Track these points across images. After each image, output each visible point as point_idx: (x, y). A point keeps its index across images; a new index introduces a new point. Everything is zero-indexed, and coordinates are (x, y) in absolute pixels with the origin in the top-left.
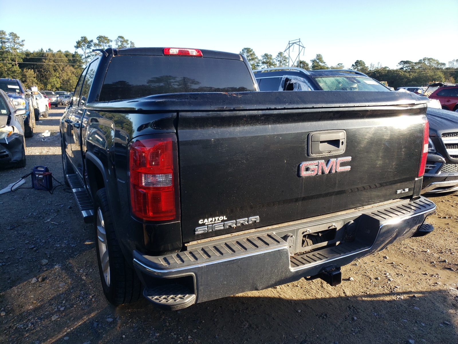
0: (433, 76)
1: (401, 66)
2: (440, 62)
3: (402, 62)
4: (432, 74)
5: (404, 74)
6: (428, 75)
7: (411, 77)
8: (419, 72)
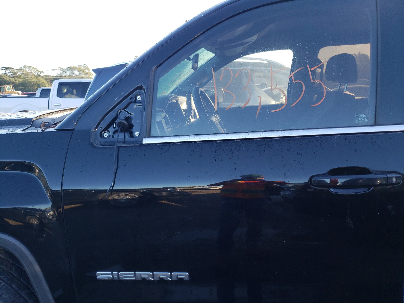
0: (37, 82)
1: (4, 72)
2: (39, 70)
3: (3, 67)
4: (36, 80)
5: (9, 79)
6: (33, 80)
7: (17, 82)
8: (23, 78)
